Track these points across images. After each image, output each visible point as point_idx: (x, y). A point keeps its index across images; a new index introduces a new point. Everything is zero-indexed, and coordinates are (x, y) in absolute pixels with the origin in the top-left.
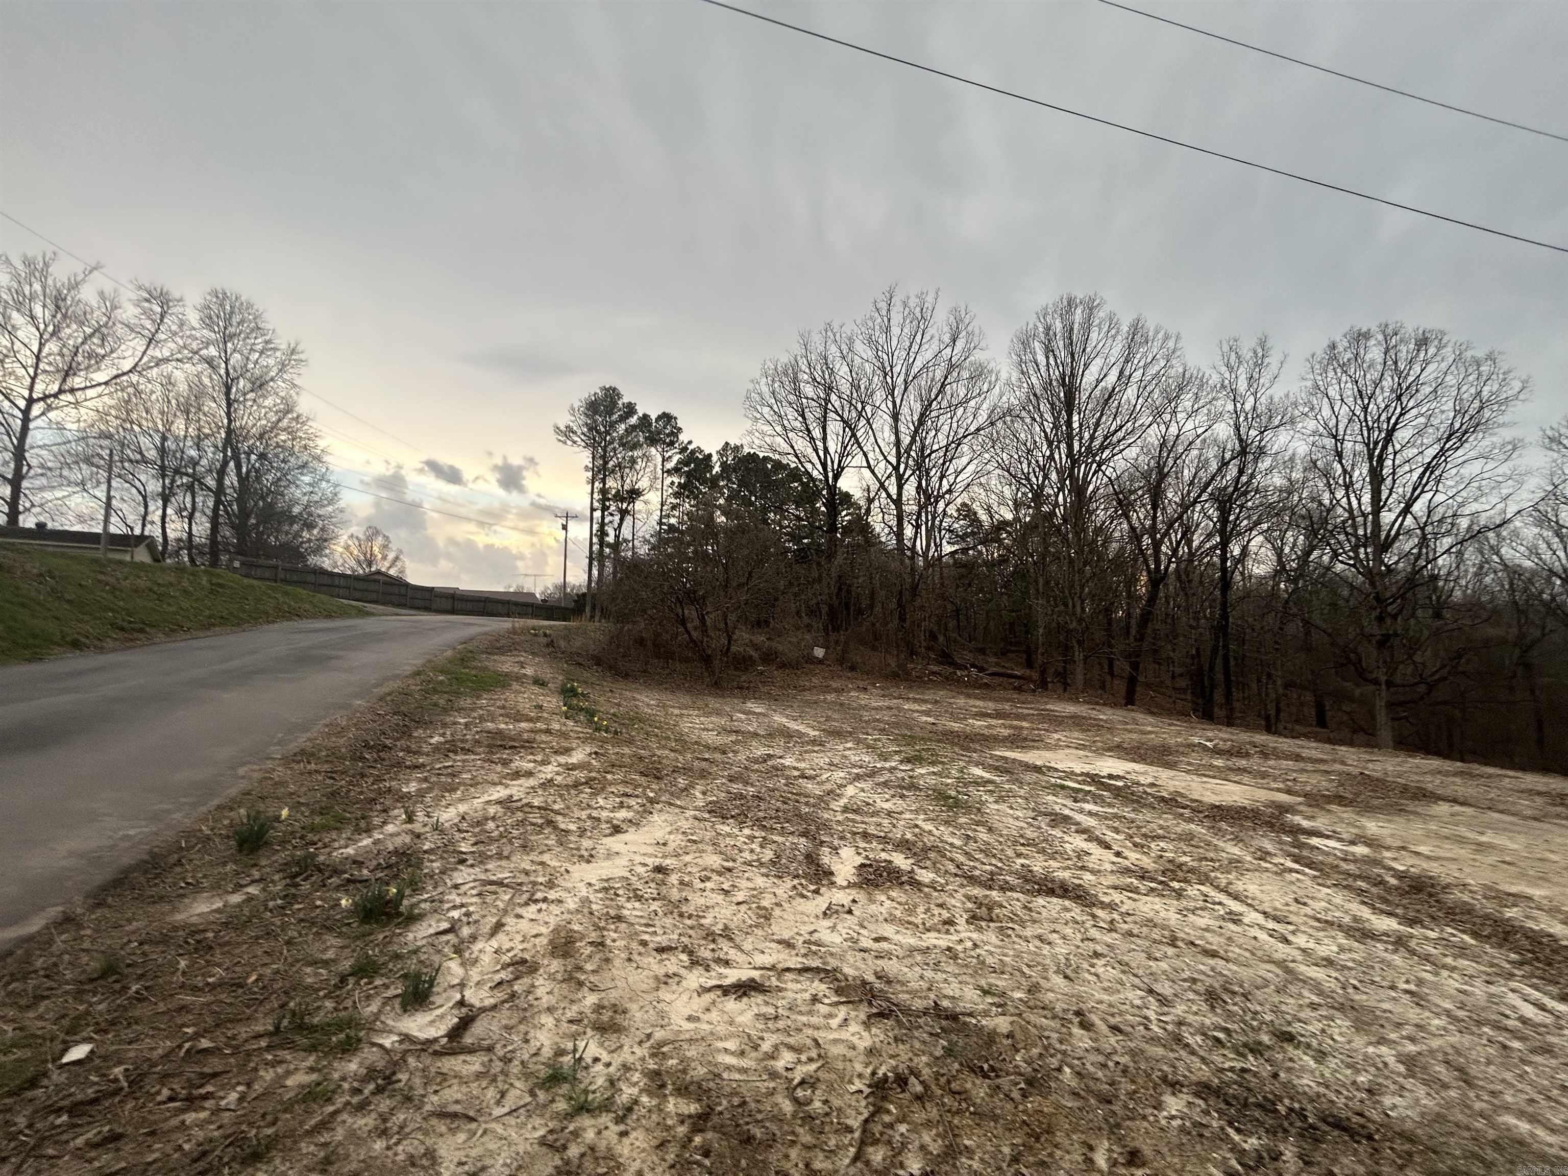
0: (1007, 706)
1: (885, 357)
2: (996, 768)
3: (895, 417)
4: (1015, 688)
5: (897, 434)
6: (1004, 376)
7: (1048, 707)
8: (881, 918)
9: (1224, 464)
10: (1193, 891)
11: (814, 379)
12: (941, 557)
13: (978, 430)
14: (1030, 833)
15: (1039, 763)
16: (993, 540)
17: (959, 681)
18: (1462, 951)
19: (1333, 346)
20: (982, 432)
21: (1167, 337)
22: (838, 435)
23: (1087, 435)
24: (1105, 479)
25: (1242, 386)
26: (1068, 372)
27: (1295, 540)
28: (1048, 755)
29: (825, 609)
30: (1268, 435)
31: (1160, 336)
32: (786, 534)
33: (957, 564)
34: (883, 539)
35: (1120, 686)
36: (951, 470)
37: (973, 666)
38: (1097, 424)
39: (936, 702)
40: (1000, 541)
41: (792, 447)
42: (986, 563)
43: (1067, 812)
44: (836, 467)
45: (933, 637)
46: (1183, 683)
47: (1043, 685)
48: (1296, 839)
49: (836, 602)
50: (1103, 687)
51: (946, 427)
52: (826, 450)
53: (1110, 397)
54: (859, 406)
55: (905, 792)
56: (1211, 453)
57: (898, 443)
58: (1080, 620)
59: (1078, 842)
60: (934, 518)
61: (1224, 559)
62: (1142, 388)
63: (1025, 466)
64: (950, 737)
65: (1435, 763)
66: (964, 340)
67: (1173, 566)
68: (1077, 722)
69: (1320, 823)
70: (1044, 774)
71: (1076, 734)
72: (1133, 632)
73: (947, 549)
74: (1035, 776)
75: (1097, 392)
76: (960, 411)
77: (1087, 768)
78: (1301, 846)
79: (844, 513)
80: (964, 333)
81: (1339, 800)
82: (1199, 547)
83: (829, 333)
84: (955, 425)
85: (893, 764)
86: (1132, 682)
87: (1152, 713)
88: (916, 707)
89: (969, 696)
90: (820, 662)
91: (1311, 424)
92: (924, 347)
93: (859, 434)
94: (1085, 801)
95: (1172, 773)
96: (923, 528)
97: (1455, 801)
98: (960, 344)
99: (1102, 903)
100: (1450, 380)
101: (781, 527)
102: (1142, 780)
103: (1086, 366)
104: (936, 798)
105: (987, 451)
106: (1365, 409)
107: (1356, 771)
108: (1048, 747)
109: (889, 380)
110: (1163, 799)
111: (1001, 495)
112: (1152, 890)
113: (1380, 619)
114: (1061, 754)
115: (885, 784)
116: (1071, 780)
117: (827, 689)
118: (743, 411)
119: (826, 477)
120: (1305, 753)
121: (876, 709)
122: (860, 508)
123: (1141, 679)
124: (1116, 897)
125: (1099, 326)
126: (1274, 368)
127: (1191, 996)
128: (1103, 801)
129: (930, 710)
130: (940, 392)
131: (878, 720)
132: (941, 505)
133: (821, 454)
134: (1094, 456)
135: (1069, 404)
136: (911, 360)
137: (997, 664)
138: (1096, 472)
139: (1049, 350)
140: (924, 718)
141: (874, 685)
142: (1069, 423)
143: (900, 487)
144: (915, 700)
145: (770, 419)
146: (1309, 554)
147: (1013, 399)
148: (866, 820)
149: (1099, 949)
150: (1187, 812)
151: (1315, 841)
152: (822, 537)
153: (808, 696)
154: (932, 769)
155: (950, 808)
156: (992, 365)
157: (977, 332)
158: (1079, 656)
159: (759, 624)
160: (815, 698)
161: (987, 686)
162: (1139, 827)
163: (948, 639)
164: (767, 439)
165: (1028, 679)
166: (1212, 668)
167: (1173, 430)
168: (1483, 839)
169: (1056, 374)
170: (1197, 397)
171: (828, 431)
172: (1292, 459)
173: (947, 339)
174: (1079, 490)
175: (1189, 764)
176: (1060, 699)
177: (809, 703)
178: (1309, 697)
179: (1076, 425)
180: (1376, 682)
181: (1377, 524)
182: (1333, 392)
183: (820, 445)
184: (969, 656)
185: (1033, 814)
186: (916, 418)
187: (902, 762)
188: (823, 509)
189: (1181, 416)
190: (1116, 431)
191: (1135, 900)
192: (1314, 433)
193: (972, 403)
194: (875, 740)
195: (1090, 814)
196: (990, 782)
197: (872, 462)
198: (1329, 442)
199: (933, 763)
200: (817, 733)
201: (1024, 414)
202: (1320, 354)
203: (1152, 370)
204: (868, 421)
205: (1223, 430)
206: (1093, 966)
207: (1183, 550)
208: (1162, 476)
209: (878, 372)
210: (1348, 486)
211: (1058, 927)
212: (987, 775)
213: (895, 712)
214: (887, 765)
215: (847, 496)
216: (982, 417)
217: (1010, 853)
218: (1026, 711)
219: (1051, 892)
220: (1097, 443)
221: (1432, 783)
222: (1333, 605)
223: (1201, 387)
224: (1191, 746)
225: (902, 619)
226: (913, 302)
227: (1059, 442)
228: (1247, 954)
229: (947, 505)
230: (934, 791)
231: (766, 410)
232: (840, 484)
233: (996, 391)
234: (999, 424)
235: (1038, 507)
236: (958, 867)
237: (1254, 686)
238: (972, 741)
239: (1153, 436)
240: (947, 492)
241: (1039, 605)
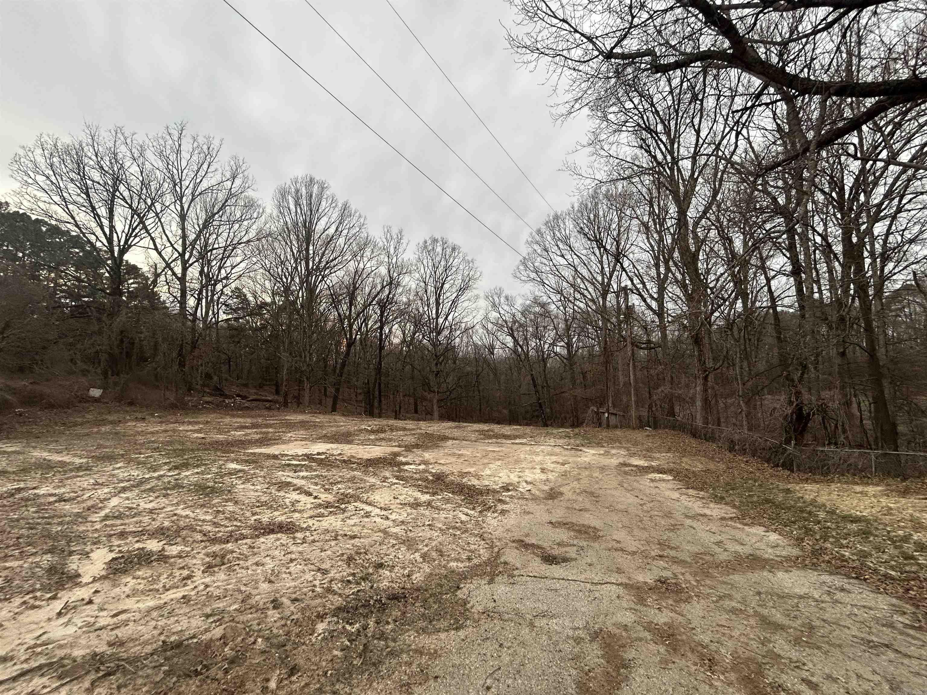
0: (260, 420)
1: (175, 171)
2: (246, 461)
3: (183, 217)
4: (267, 408)
5: (183, 229)
6: (268, 211)
7: (287, 418)
8: (123, 596)
9: (383, 287)
10: (351, 507)
11: (102, 168)
12: (217, 322)
13: (249, 241)
14: (263, 499)
15: (277, 453)
16: (257, 314)
17: (226, 406)
18: (448, 501)
19: (426, 242)
20: (252, 243)
21: (360, 216)
22: (126, 219)
23: (317, 259)
24: (326, 286)
25: (392, 251)
26: (308, 220)
27: (410, 327)
28: (283, 447)
29: (104, 357)
30: (401, 277)
31: (357, 214)
32: (62, 291)
33: (231, 328)
34: (168, 305)
35: (330, 401)
36: (228, 264)
37: (238, 396)
38: (323, 254)
39: (207, 422)
40: (262, 315)
41: (73, 218)
42: (251, 328)
43: (289, 480)
44: (122, 243)
45: (208, 376)
46: (360, 398)
47: (286, 404)
48: (399, 468)
49: (116, 351)
50: (320, 403)
51: (225, 235)
52: (112, 228)
53: (331, 240)
54: (149, 201)
55: (169, 492)
56: (378, 281)
57: (184, 237)
58: (308, 365)
59: (294, 496)
60: (213, 295)
61: (381, 335)
62: (347, 239)
63: (280, 270)
64: (217, 446)
65: (450, 424)
66: (241, 180)
67: (358, 337)
68: (303, 425)
69: (409, 459)
70: (279, 459)
71: (302, 432)
72: (338, 371)
73: (223, 316)
74: (272, 462)
75: (324, 236)
76: (236, 226)
77: (306, 451)
78: (400, 471)
79: (131, 281)
80: (241, 175)
81: (417, 446)
82: (371, 327)
83: (119, 135)
84: (231, 234)
85: (162, 473)
86: (335, 399)
87: (344, 415)
88: (190, 427)
89: (233, 416)
90: (96, 400)
91: (417, 275)
92: (209, 175)
93: (147, 223)
94: (300, 471)
95: (350, 446)
96: (204, 301)
97: (454, 439)
98: (238, 182)
99: (302, 528)
100: (461, 267)
101: (56, 284)
102: (335, 453)
103: (319, 219)
104: (197, 491)
105: (255, 256)
106: (435, 272)
107: (423, 432)
108: (284, 443)
109: (178, 189)
110: (344, 461)
111: (263, 286)
112: (331, 512)
113: (436, 364)
114: (291, 445)
115: (151, 490)
116: (295, 460)
117: (104, 422)
118: (10, 173)
119: (112, 251)
120: (408, 427)
121: (152, 433)
122: (147, 279)
123: (341, 397)
124: (310, 522)
125: (327, 198)
126: (404, 245)
127: (340, 563)
128: (312, 469)
129: (202, 429)
130: (221, 209)
131: (153, 442)
132: (219, 287)
133: (107, 230)
134: (321, 272)
135: (308, 239)
136: (198, 181)
137: (256, 394)
138: (321, 281)
139: (297, 204)
140: (196, 435)
141: (152, 415)
142: (307, 250)
143: (185, 270)
144: (190, 423)
145: (46, 188)
146: (414, 334)
147: (274, 227)
148: (127, 521)
149: (293, 556)
150: (354, 466)
151: (406, 467)
152: (105, 297)
153: (79, 430)
154: (196, 471)
155: (207, 495)
156: (260, 202)
157: (251, 177)
158: (307, 385)
159: (21, 370)
160: (86, 431)
161: (248, 408)
162: (328, 480)
163: (220, 378)
164: (41, 205)
165: (276, 402)
166: (374, 391)
167: (361, 266)
168: (460, 452)
169: (301, 219)
170: (373, 252)
171: (116, 213)
172: (410, 290)
173: (228, 175)
174: (311, 290)
175: (359, 440)
176: (295, 412)
177: (79, 437)
178: (412, 401)
179: (311, 252)
180: (434, 392)
181: (437, 323)
182: (425, 262)
183: (106, 222)
184: (235, 389)
185: (267, 486)
186: (201, 222)
187: (169, 470)
188: (107, 275)
189: (365, 259)
190: (333, 260)
191: (320, 521)
192: (418, 279)
193: (245, 223)
194: (147, 457)
195: (303, 478)
196: (240, 471)
197: (159, 246)
198: (422, 284)
199: (198, 466)
200: (84, 460)
201: (279, 237)
202: (421, 243)
203: (353, 231)
204: (157, 214)
205: (383, 270)
206: (288, 568)
207: (364, 329)
208: (355, 289)
209: (168, 180)
210: (428, 306)
211: (270, 553)
212: (239, 467)
213: (170, 433)
214: (156, 474)
215: (134, 270)
216: (252, 234)
217: (248, 514)
218: (272, 422)
219: (272, 531)
220: (323, 264)
221: (448, 433)
222: (422, 357)
223: (374, 246)
224: (361, 431)
225: (182, 364)
226: (201, 140)
227: (301, 260)
228: (370, 531)
229: (224, 287)
230: (195, 485)
231: (40, 179)
232: (126, 257)
233: (263, 219)
234: (264, 241)
235: (287, 297)
236: (205, 535)
237: (391, 396)
238: (232, 446)
239: (352, 266)
240: (224, 278)
241: (284, 356)
